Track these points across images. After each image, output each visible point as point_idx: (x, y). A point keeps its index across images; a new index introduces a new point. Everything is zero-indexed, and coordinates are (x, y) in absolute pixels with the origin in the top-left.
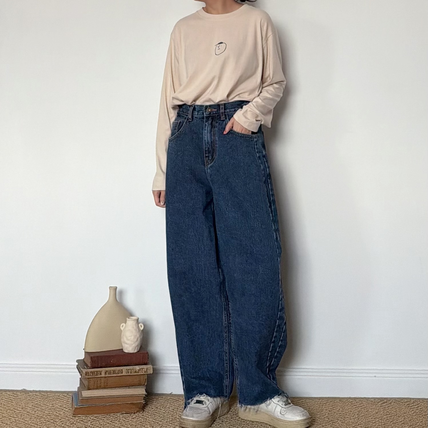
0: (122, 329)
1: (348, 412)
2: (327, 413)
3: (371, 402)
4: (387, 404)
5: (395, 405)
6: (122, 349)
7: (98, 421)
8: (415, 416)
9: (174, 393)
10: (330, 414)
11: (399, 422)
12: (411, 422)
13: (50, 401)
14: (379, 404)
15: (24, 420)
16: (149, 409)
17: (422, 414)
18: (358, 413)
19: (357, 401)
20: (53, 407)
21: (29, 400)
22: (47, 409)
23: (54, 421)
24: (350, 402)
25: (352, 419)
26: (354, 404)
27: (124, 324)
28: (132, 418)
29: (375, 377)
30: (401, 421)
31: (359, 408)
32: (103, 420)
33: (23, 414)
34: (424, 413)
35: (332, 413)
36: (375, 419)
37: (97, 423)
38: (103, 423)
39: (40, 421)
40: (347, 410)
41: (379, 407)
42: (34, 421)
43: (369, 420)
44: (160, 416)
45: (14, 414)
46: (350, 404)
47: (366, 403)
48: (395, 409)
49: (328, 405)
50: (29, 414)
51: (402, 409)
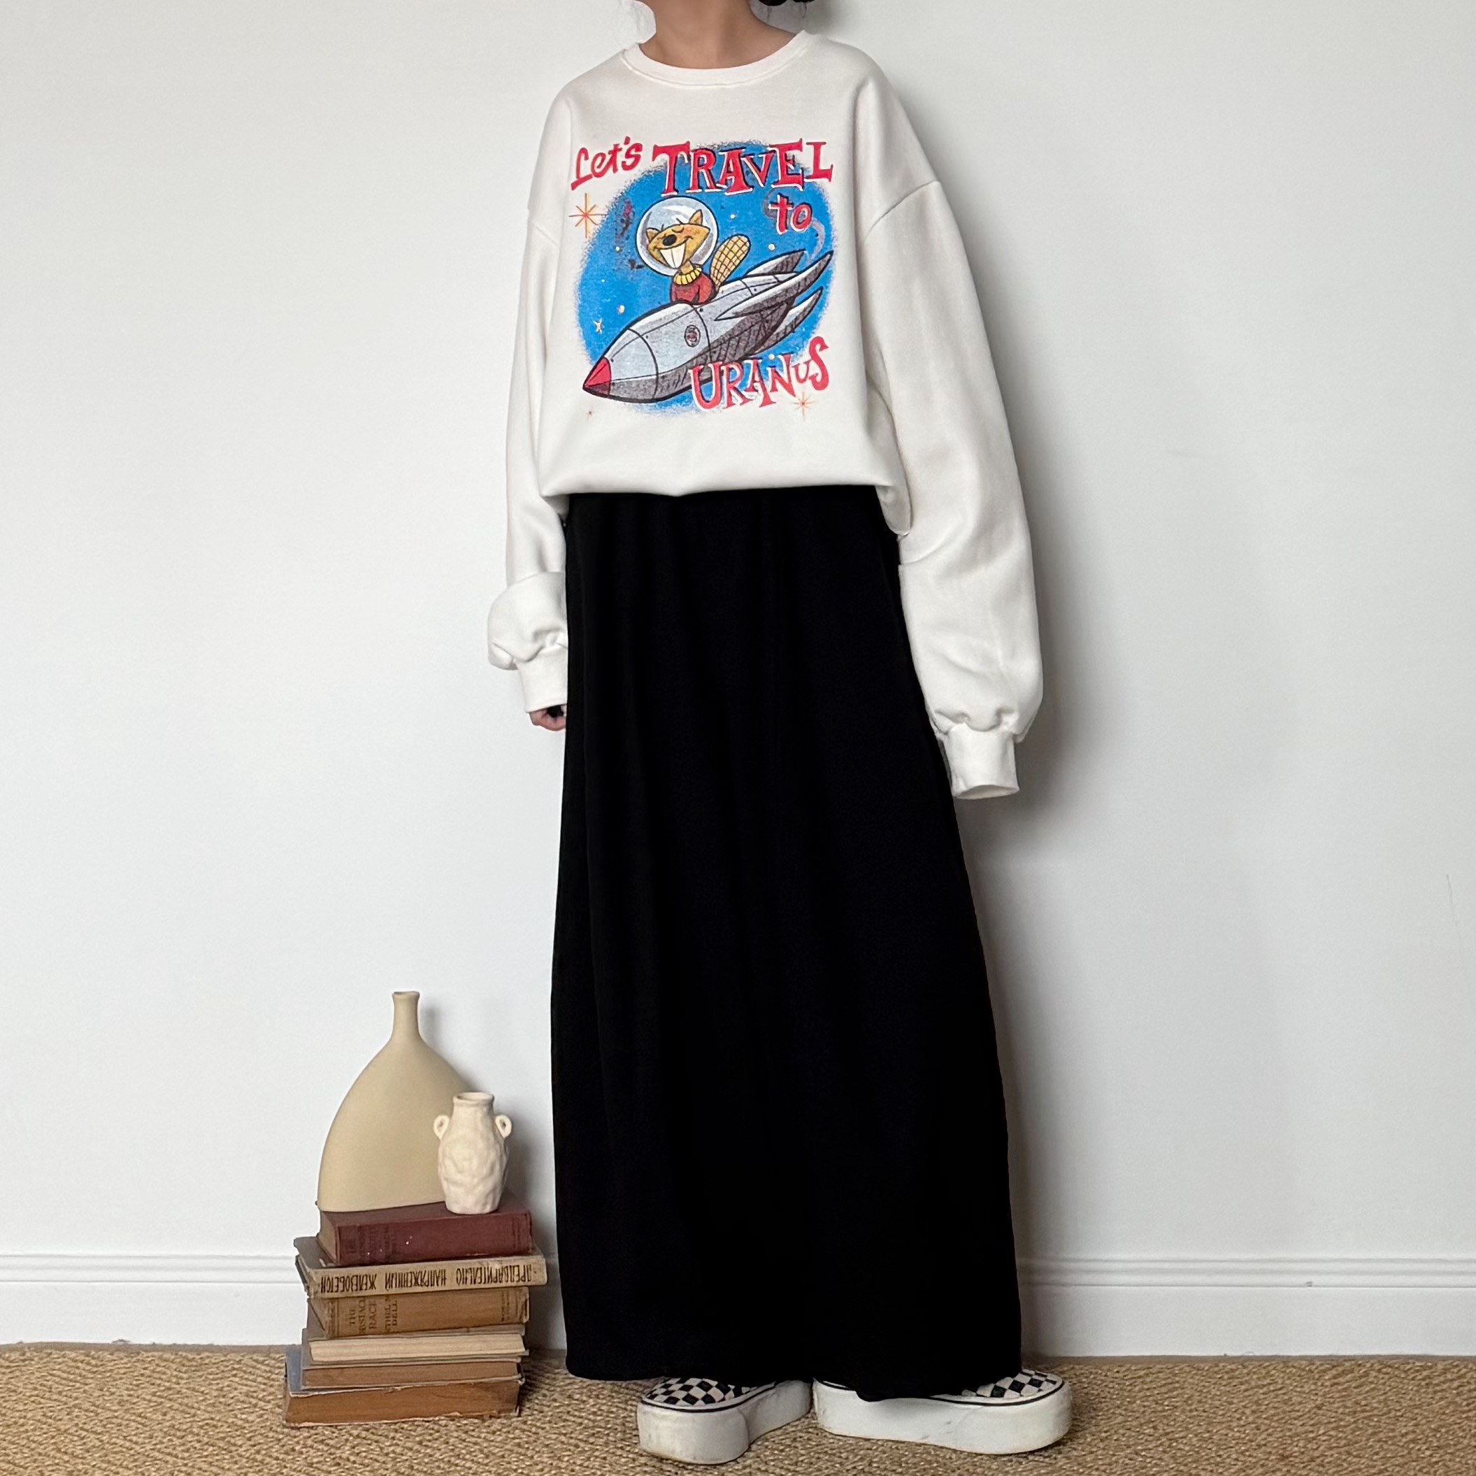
0: (440, 1135)
1: (1222, 1405)
2: (1150, 1411)
3: (1300, 1369)
4: (1354, 1378)
5: (1383, 1378)
6: (444, 1202)
7: (376, 1442)
10: (1161, 1412)
11: (1400, 1438)
12: (1440, 1438)
13: (212, 1380)
14: (1327, 1377)
15: (131, 1441)
16: (544, 1402)
18: (1254, 1407)
19: (1251, 1367)
20: (224, 1396)
21: (142, 1375)
22: (204, 1403)
23: (229, 1442)
24: (1227, 1373)
25: (1236, 1430)
26: (1243, 1380)
27: (445, 1118)
29: (1310, 1285)
30: (1404, 1431)
31: (1257, 1392)
33: (125, 1423)
35: (1167, 1408)
36: (1316, 1428)
37: (372, 1450)
38: (391, 1449)
39: (183, 1444)
40: (1219, 1398)
41: (1326, 1386)
42: (163, 1443)
43: (1293, 1431)
44: (583, 1426)
45: (95, 1424)
46: (1226, 1377)
47: (1282, 1375)
48: (1382, 1392)
49: (1151, 1382)
50: (144, 1421)
51: (1409, 1394)
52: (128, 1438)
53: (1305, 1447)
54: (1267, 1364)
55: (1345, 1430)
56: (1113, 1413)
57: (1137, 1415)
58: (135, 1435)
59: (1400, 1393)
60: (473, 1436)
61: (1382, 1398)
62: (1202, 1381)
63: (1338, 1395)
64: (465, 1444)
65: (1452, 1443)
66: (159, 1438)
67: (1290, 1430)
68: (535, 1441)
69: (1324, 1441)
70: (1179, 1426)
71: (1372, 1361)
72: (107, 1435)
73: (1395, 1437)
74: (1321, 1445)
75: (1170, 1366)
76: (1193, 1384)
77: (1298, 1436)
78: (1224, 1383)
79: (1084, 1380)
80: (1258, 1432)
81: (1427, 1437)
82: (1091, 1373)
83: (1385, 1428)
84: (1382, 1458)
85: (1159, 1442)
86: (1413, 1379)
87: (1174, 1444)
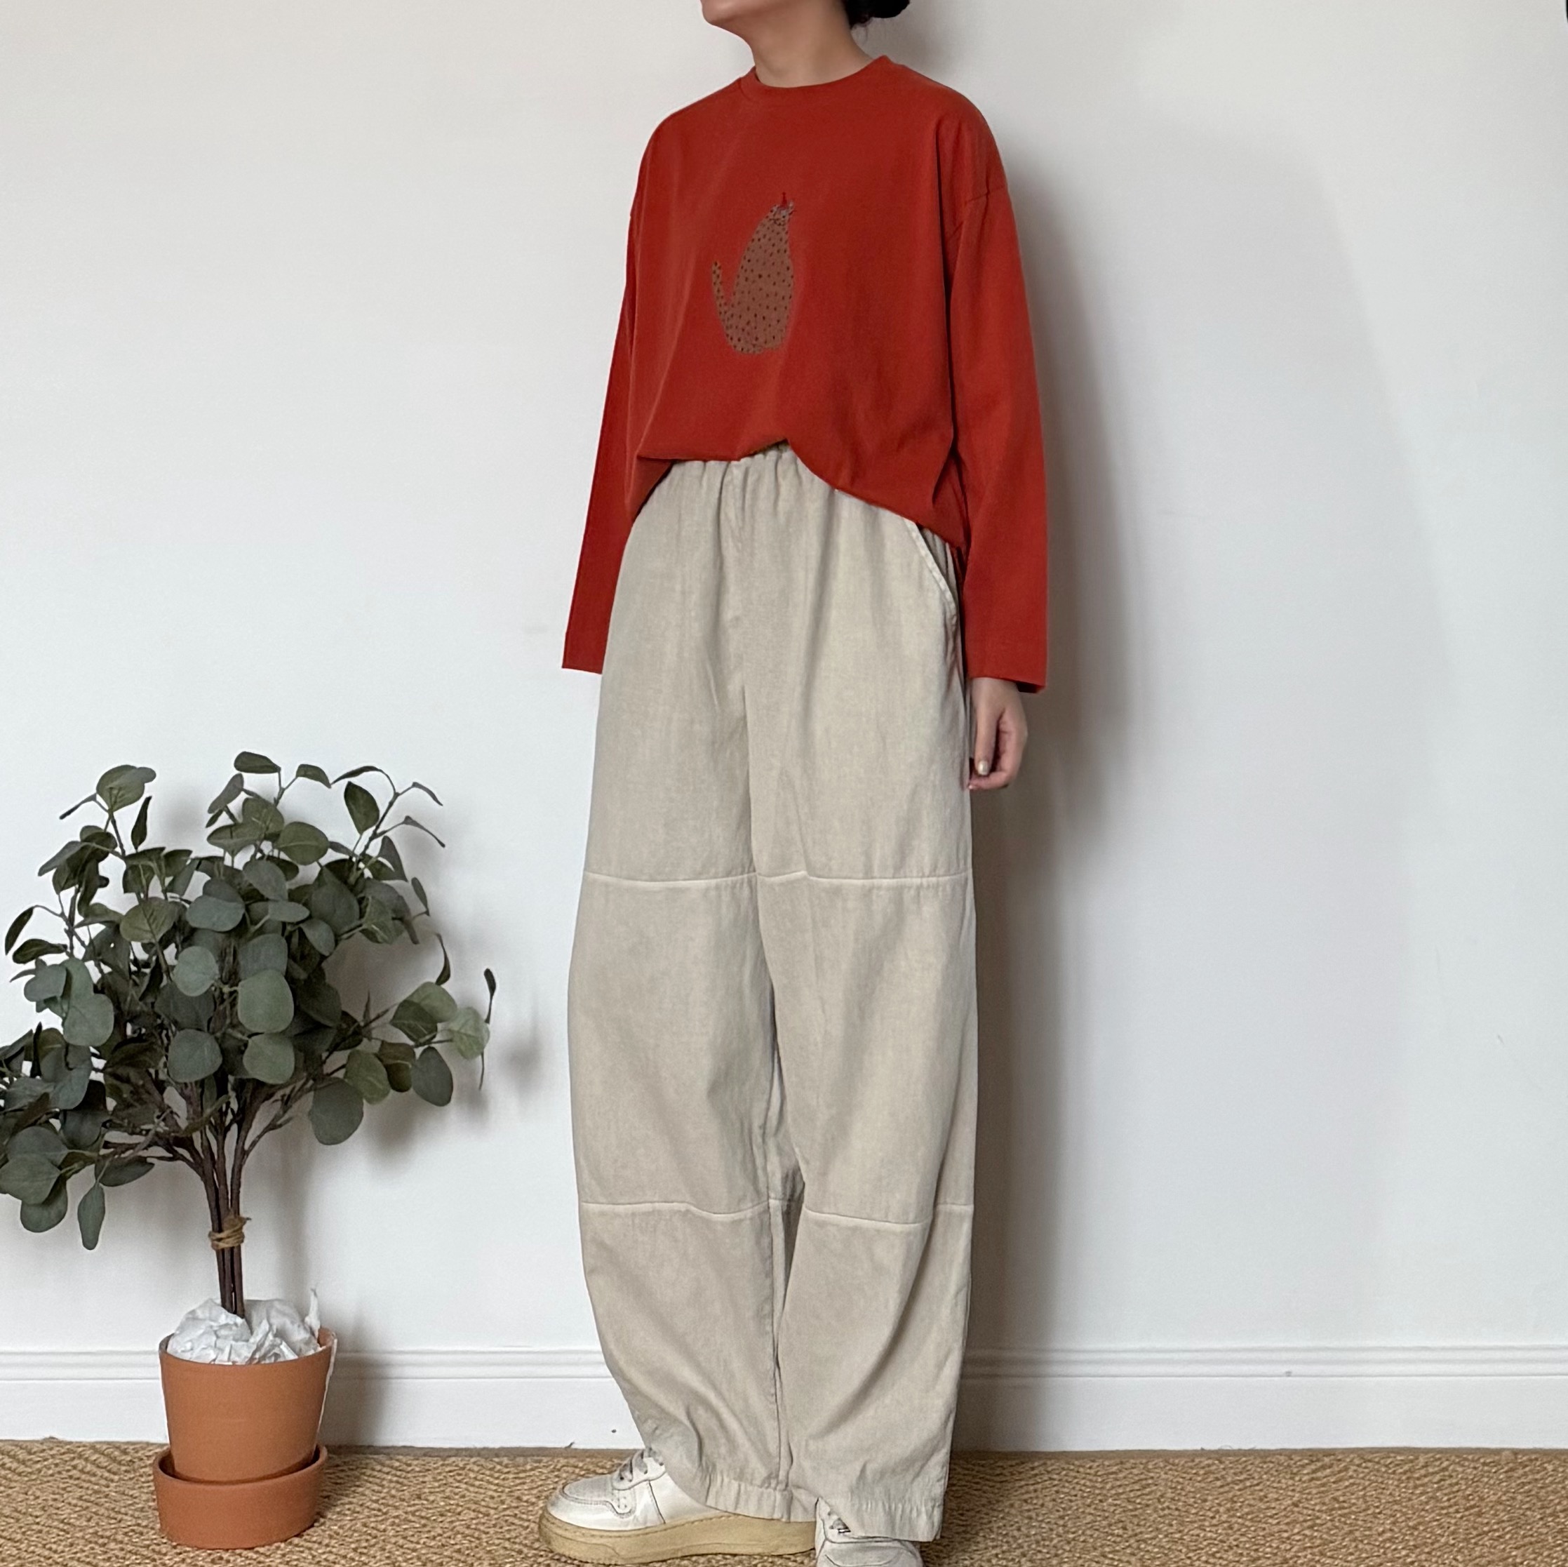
1: (1195, 1502)
2: (1121, 1509)
3: (1278, 1464)
4: (1332, 1472)
5: (1363, 1472)
7: (310, 1549)
8: (1433, 1512)
9: (580, 1445)
10: (1131, 1510)
11: (1377, 1537)
12: (1418, 1536)
13: (143, 1482)
14: (1305, 1472)
15: (50, 1549)
16: (492, 1505)
17: (1456, 1504)
18: (1228, 1505)
19: (1227, 1462)
22: (133, 1508)
23: (153, 1550)
24: (1203, 1468)
25: (1208, 1529)
26: (1219, 1476)
28: (427, 1538)
29: (1289, 1374)
30: (1381, 1529)
31: (1233, 1488)
32: (327, 1545)
33: (48, 1529)
34: (1464, 1502)
35: (1139, 1506)
36: (1291, 1526)
37: (305, 1558)
38: (324, 1556)
39: (106, 1552)
40: (1191, 1495)
41: (1304, 1482)
42: (84, 1551)
43: (1267, 1531)
44: (529, 1530)
45: (15, 1531)
46: (1202, 1472)
47: (1259, 1470)
48: (1361, 1488)
49: (1125, 1478)
50: (65, 1528)
51: (1387, 1489)
52: (48, 1546)
53: (1278, 1548)
54: (1244, 1459)
55: (1320, 1528)
56: (1083, 1512)
57: (1107, 1514)
58: (55, 1543)
59: (1380, 1488)
60: (412, 1542)
61: (1362, 1493)
62: (1176, 1477)
63: (1314, 1491)
64: (403, 1550)
65: (1429, 1541)
66: (79, 1547)
67: (1264, 1529)
68: (476, 1547)
69: (1298, 1541)
70: (1150, 1526)
71: (1352, 1456)
72: (26, 1542)
73: (1371, 1536)
74: (1296, 1545)
75: (1144, 1461)
76: (1167, 1480)
77: (1273, 1535)
78: (1199, 1479)
79: (1055, 1476)
80: (1230, 1532)
81: (1406, 1535)
82: (1063, 1469)
83: (1361, 1527)
84: (1356, 1559)
85: (1127, 1544)
86: (1394, 1473)
87: (1143, 1546)
